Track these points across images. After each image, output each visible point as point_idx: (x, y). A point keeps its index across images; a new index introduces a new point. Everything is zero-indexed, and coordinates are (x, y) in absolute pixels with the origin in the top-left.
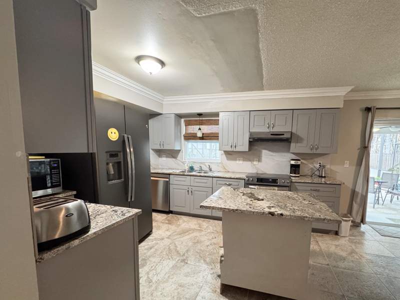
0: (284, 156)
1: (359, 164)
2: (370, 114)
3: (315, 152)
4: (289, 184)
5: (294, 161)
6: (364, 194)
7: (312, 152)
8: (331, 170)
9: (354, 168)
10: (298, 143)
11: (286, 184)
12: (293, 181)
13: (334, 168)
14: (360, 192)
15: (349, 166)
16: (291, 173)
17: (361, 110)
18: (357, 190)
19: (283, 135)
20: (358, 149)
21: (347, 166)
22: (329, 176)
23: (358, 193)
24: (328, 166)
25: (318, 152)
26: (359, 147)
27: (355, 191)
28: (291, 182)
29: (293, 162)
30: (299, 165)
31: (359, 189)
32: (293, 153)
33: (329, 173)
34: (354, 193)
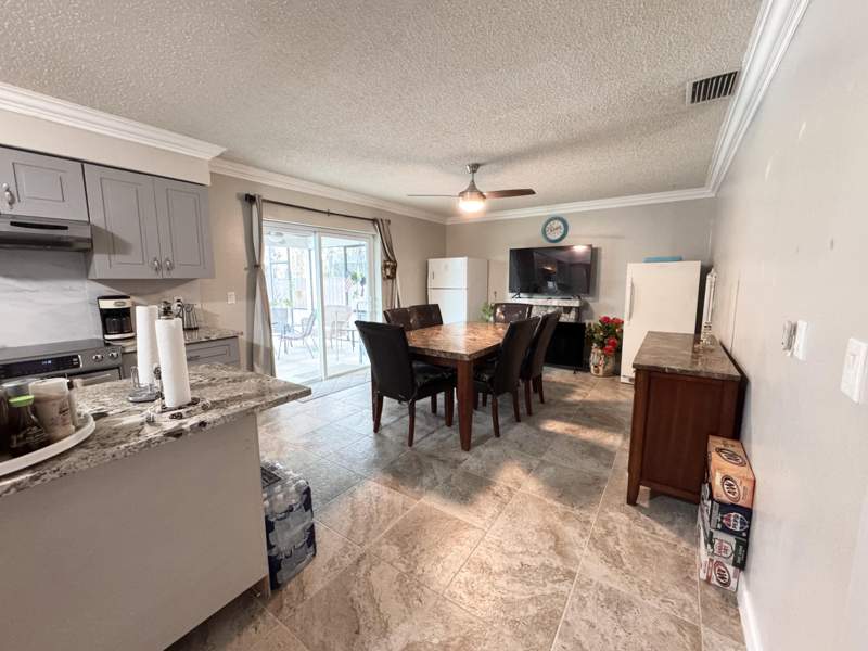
0: (71, 289)
1: (252, 295)
2: (254, 207)
3: (166, 275)
4: (119, 361)
5: (113, 301)
6: (269, 346)
7: (159, 277)
8: (205, 312)
9: (244, 303)
10: (114, 253)
11: (110, 363)
12: (127, 350)
13: (209, 307)
14: (262, 343)
15: (237, 299)
16: (106, 332)
17: (239, 197)
18: (255, 341)
19: (66, 228)
20: (246, 269)
21: (232, 301)
22: (203, 324)
23: (258, 347)
24: (198, 306)
25: (175, 275)
26: (247, 266)
27: (252, 344)
28: (124, 353)
29: (109, 305)
30: (128, 309)
31: (258, 340)
32: (99, 281)
33: (202, 319)
34: (252, 348)
